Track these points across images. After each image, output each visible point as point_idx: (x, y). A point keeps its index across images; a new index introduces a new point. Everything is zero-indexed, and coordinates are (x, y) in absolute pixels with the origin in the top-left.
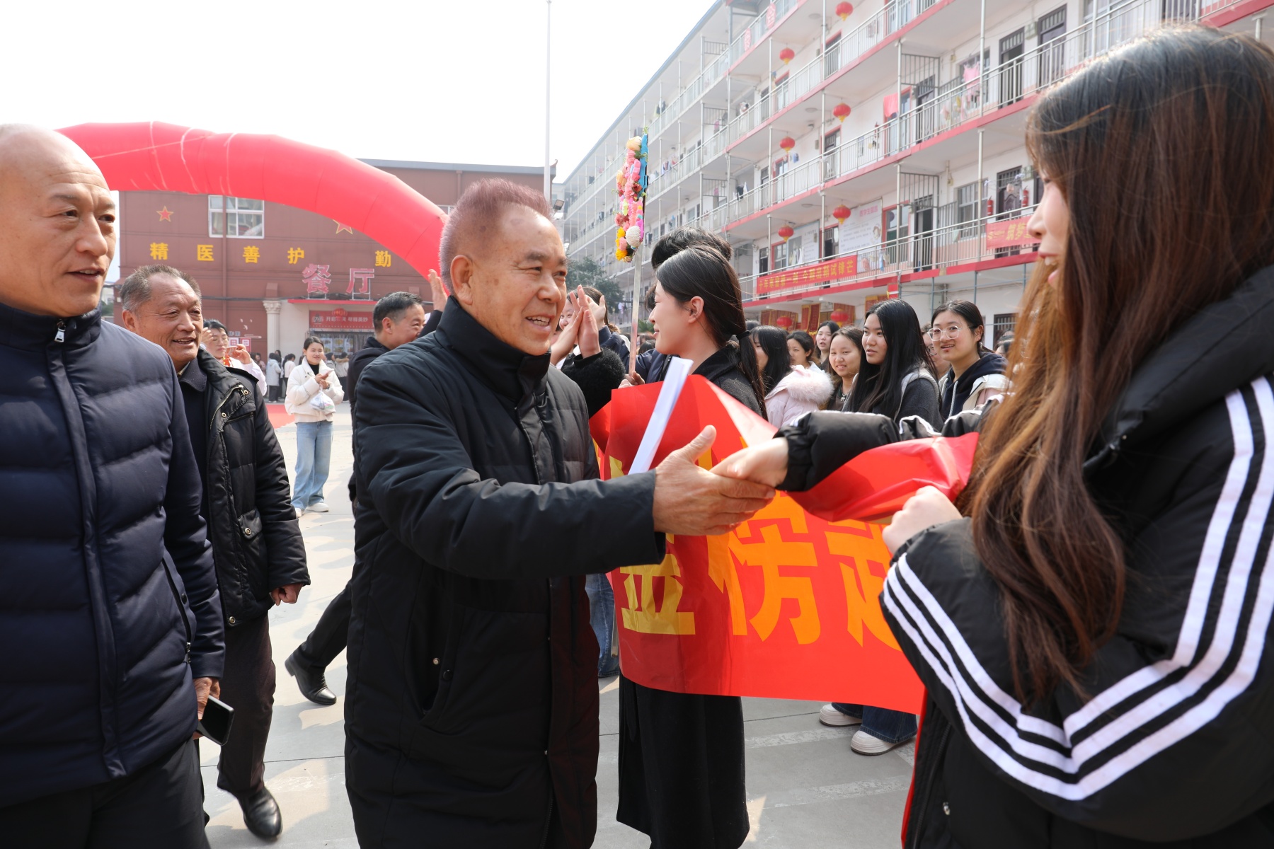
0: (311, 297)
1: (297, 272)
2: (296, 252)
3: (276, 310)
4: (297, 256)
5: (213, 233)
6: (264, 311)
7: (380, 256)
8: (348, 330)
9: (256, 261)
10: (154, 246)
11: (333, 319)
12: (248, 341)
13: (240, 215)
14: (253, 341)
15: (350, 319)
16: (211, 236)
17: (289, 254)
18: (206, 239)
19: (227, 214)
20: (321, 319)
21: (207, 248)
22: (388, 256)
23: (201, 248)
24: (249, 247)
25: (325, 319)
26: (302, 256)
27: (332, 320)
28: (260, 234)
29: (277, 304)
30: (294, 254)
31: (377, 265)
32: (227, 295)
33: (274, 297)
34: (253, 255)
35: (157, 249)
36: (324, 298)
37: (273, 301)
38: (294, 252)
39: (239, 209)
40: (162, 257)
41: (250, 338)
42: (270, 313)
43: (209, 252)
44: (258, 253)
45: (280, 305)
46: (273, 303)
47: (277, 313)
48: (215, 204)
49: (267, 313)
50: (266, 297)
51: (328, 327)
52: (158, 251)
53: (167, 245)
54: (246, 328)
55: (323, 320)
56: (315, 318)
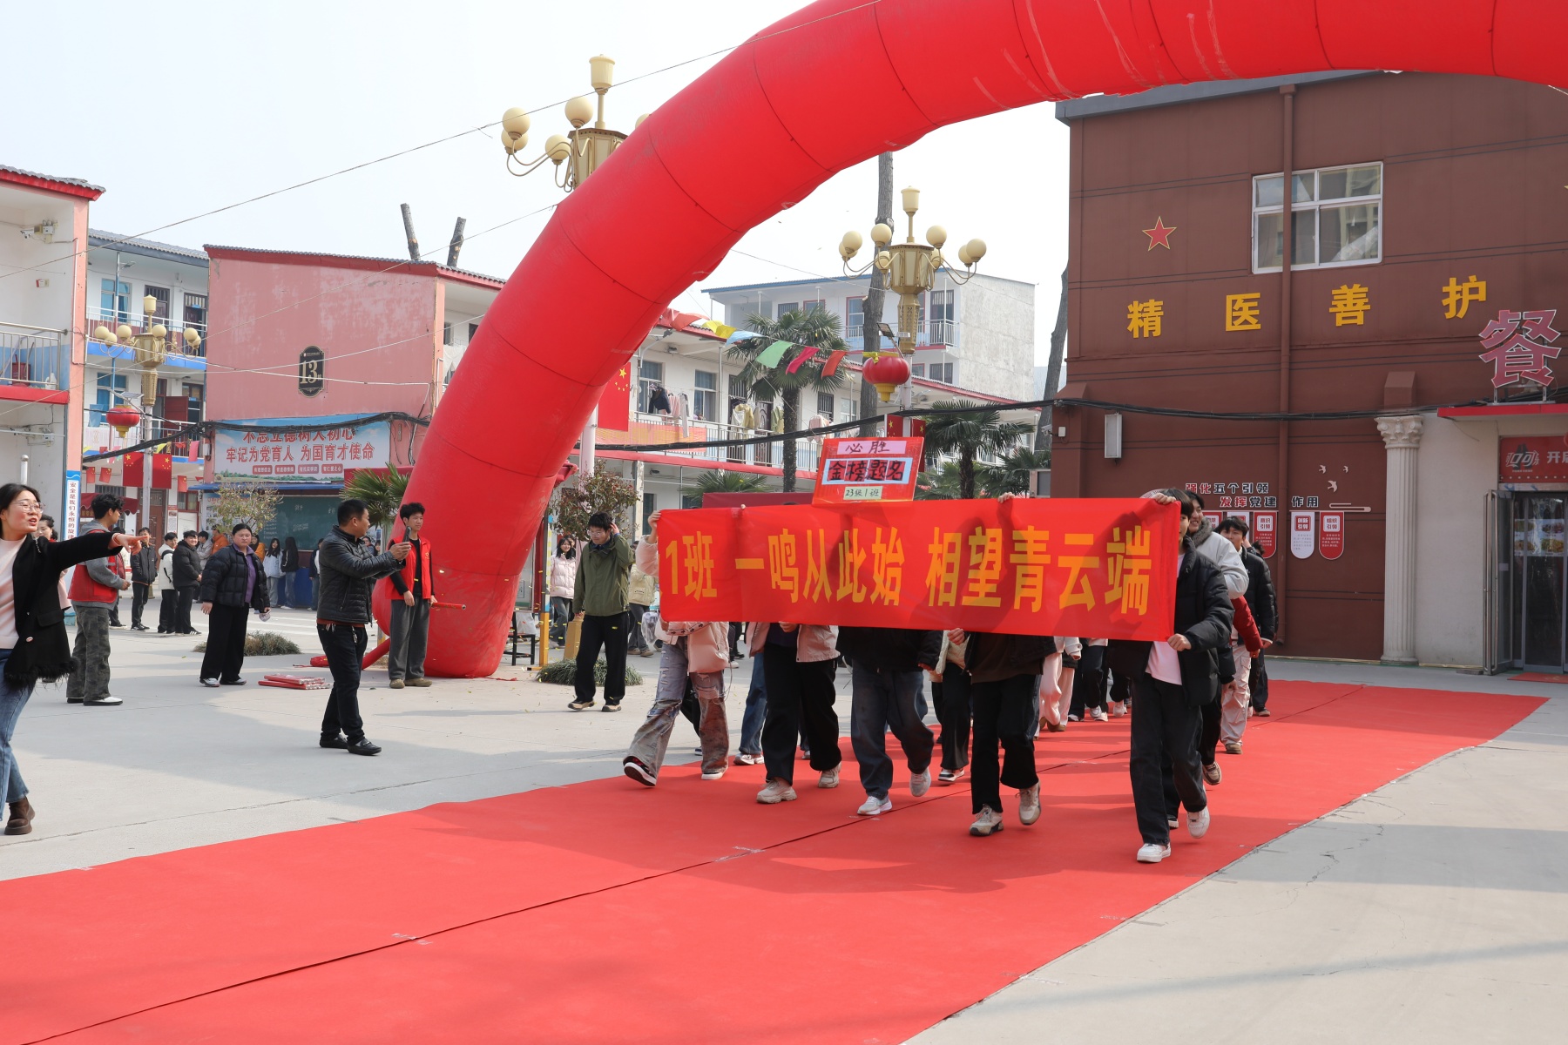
0: (1498, 401)
1: (1465, 336)
2: (1466, 287)
3: (1409, 440)
4: (1467, 298)
5: (1259, 267)
6: (1378, 442)
9: (1360, 321)
10: (1135, 307)
12: (1338, 518)
13: (1326, 213)
14: (1349, 520)
16: (1257, 270)
17: (1447, 295)
18: (1243, 279)
19: (1294, 215)
21: (1246, 300)
23: (1234, 302)
24: (1344, 288)
25: (1541, 457)
26: (1482, 296)
27: (1565, 460)
28: (1371, 254)
29: (1412, 424)
30: (1460, 292)
32: (1290, 408)
33: (1404, 407)
34: (1354, 304)
35: (1140, 315)
36: (1542, 400)
37: (1402, 418)
38: (1459, 288)
39: (1321, 198)
40: (1151, 332)
41: (1343, 511)
42: (1393, 448)
43: (1250, 308)
44: (1367, 300)
45: (1419, 425)
46: (1402, 422)
47: (1414, 448)
48: (1268, 196)
49: (1386, 447)
50: (1383, 408)
51: (1551, 480)
52: (1142, 318)
53: (1161, 303)
54: (1334, 485)
55: (1537, 460)
56: (1516, 457)
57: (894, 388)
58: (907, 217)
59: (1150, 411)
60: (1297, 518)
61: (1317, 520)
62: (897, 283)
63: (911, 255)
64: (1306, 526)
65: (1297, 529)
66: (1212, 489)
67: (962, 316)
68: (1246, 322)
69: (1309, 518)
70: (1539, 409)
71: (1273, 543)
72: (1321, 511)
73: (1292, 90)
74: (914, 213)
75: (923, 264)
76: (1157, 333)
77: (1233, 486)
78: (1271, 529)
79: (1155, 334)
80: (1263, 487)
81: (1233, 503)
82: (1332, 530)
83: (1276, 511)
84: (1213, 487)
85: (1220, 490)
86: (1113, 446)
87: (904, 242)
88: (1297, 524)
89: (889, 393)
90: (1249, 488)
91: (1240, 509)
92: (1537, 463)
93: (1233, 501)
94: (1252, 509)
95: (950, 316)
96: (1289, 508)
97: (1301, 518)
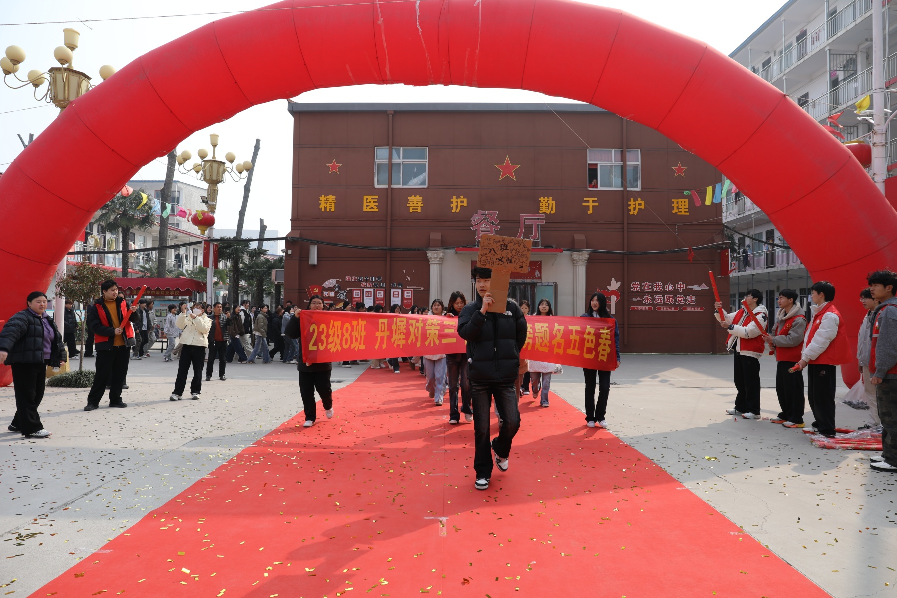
1: (464, 220)
2: (460, 200)
3: (438, 261)
4: (460, 204)
5: (378, 185)
6: (426, 262)
7: (544, 203)
9: (419, 211)
10: (323, 198)
12: (410, 292)
13: (405, 165)
14: (415, 293)
16: (376, 186)
17: (453, 203)
18: (371, 190)
19: (392, 164)
21: (372, 199)
22: (552, 203)
23: (367, 199)
24: (413, 197)
26: (465, 204)
28: (423, 184)
29: (440, 254)
30: (457, 202)
31: (540, 212)
32: (391, 246)
33: (438, 247)
34: (417, 204)
35: (325, 202)
37: (437, 251)
38: (457, 200)
39: (403, 159)
40: (330, 209)
41: (412, 289)
42: (433, 264)
43: (374, 202)
44: (422, 202)
45: (443, 254)
46: (436, 253)
47: (441, 264)
48: (381, 155)
49: (430, 263)
50: (429, 247)
52: (326, 203)
53: (335, 197)
57: (207, 228)
58: (213, 147)
59: (331, 244)
60: (393, 292)
61: (402, 293)
62: (208, 178)
63: (215, 166)
64: (397, 296)
65: (393, 296)
66: (357, 279)
67: (184, 203)
68: (372, 208)
72: (403, 289)
73: (393, 113)
74: (216, 146)
75: (221, 170)
76: (333, 210)
77: (366, 278)
78: (383, 296)
79: (332, 210)
80: (379, 279)
81: (366, 286)
82: (408, 297)
83: (385, 289)
84: (358, 278)
85: (361, 280)
86: (313, 259)
87: (211, 159)
88: (393, 294)
89: (205, 231)
90: (374, 279)
91: (369, 288)
93: (366, 284)
94: (376, 288)
95: (178, 202)
96: (390, 287)
97: (395, 291)
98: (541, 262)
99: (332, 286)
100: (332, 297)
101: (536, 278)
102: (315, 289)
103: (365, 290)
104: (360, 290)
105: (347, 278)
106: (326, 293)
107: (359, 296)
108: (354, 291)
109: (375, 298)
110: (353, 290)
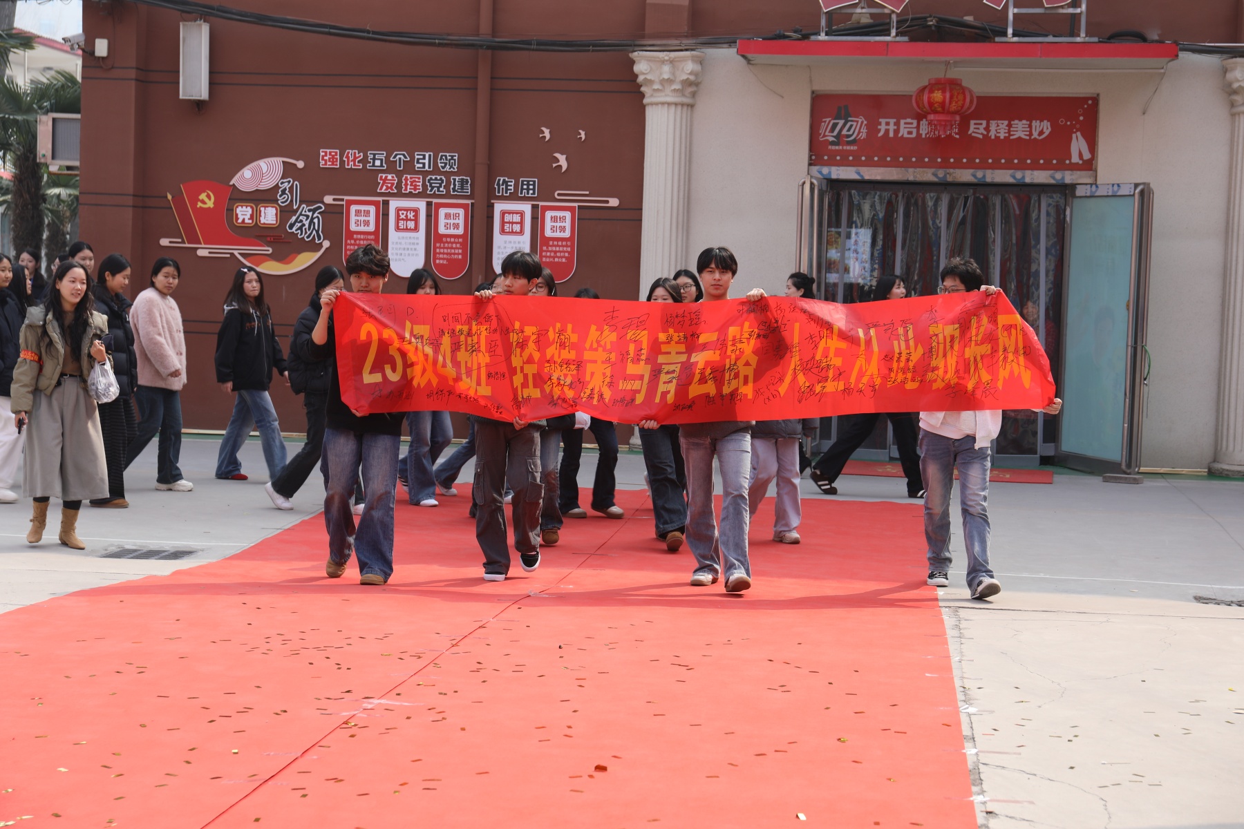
0: (827, 34)
3: (680, 92)
6: (632, 93)
8: (965, 176)
11: (907, 129)
12: (568, 215)
14: (584, 217)
15: (976, 129)
20: (857, 128)
25: (873, 127)
27: (903, 132)
29: (687, 65)
32: (494, 32)
33: (677, 37)
36: (889, 35)
37: (673, 54)
41: (576, 205)
42: (657, 104)
45: (697, 68)
46: (672, 62)
47: (688, 105)
49: (645, 101)
50: (643, 37)
51: (882, 164)
54: (563, 161)
55: (864, 130)
56: (835, 125)
59: (261, 20)
60: (503, 213)
61: (534, 218)
64: (517, 228)
65: (503, 231)
66: (364, 161)
69: (522, 214)
70: (885, 48)
71: (464, 254)
72: (541, 204)
77: (400, 156)
78: (460, 231)
80: (449, 160)
81: (399, 186)
82: (558, 234)
83: (469, 202)
84: (366, 157)
85: (378, 163)
86: (195, 77)
88: (503, 223)
90: (426, 161)
91: (410, 195)
92: (863, 135)
93: (400, 182)
94: (435, 196)
96: (490, 197)
97: (510, 213)
98: (1095, 100)
99: (266, 184)
100: (268, 228)
101: (1074, 167)
102: (203, 196)
103: (394, 204)
104: (376, 204)
105: (327, 157)
106: (243, 213)
107: (372, 228)
108: (353, 208)
109: (433, 237)
110: (350, 203)
